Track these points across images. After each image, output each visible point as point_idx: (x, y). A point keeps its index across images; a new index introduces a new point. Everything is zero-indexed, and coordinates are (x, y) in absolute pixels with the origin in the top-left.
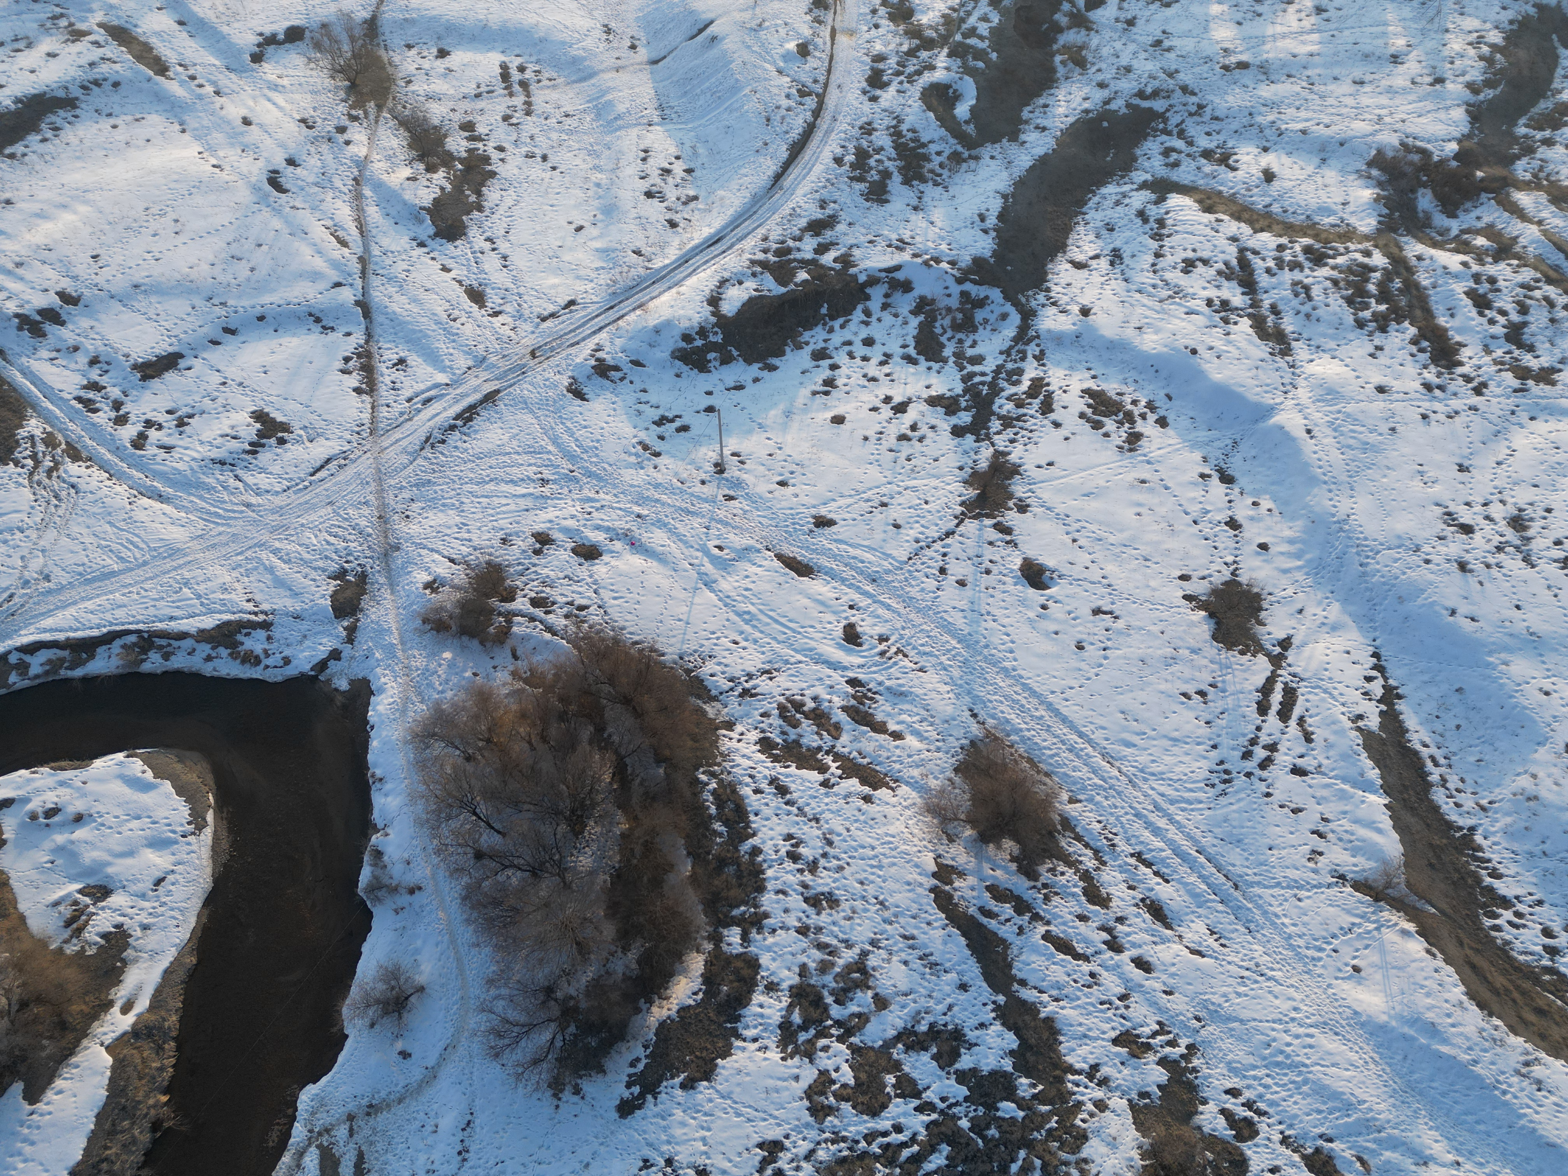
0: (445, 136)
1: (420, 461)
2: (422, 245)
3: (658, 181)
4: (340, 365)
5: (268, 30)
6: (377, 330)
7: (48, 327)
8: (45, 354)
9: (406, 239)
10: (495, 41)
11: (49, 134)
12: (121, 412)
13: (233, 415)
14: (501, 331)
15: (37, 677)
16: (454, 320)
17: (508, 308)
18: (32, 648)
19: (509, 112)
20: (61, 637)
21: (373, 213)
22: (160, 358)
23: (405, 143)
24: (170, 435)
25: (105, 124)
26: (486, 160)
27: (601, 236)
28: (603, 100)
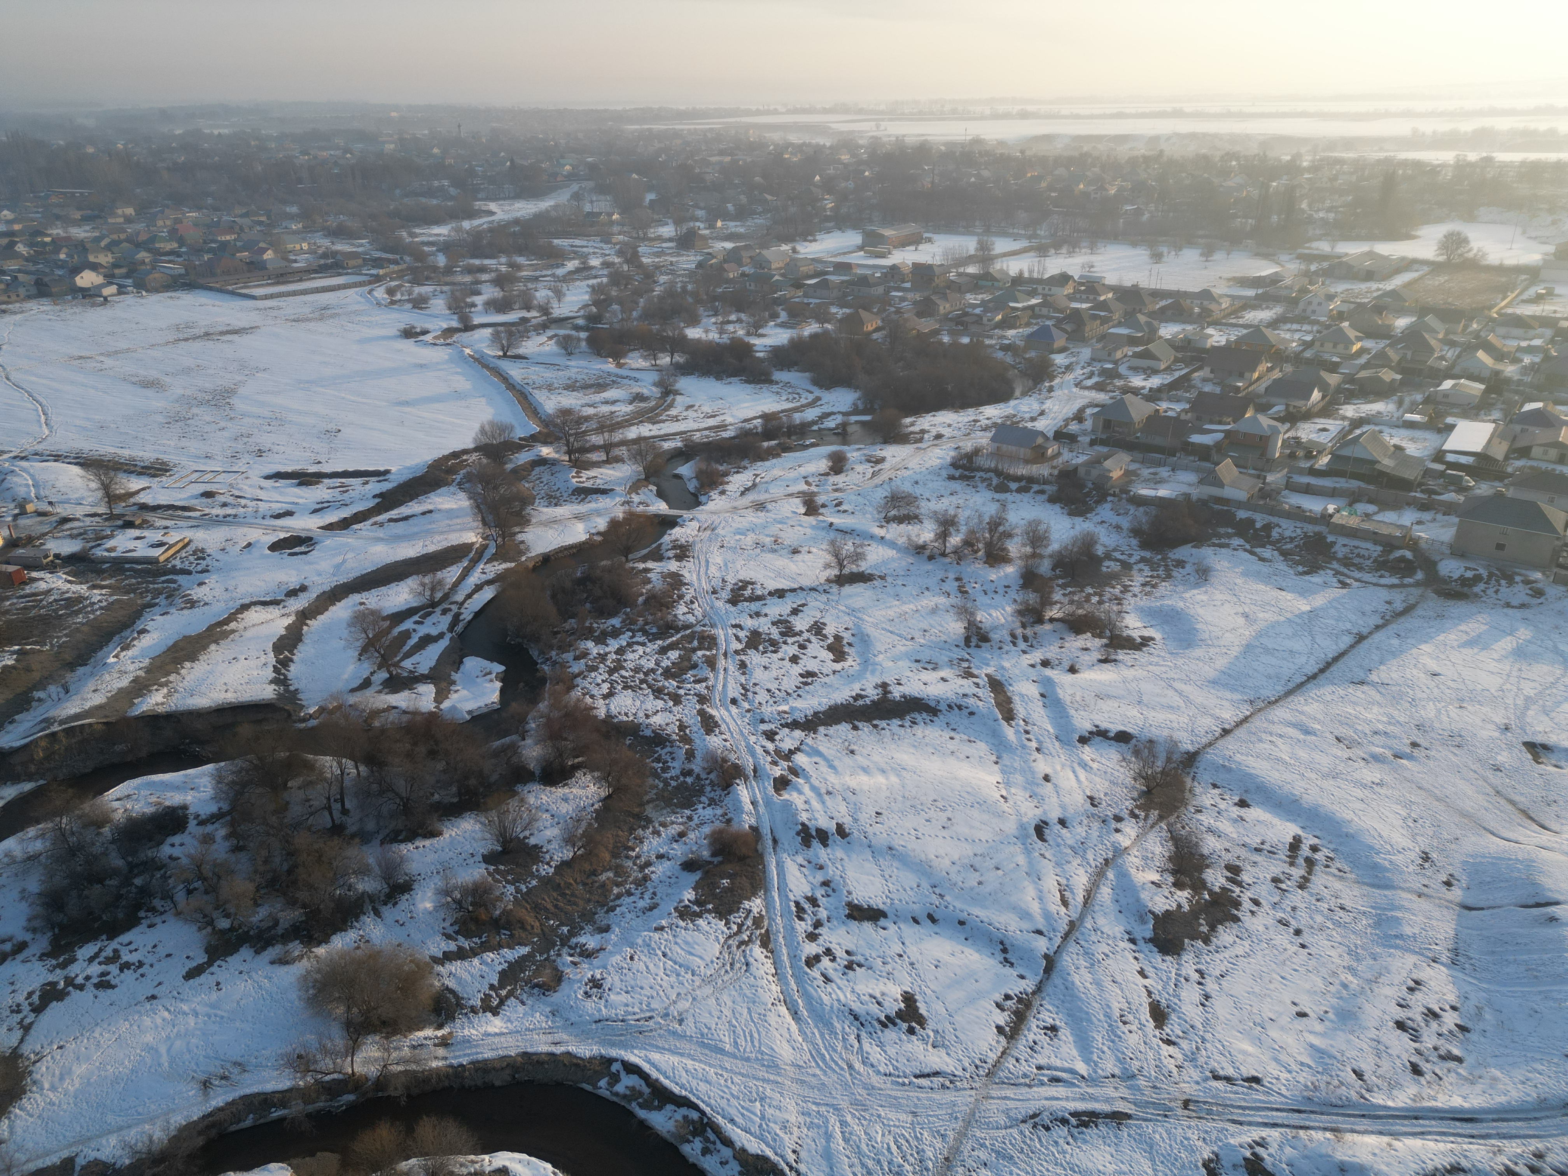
0: (1208, 866)
1: (1014, 1132)
2: (1133, 941)
3: (1419, 1018)
4: (999, 998)
5: (1104, 725)
6: (1049, 989)
7: (816, 844)
8: (800, 859)
9: (1122, 929)
10: (1299, 815)
11: (908, 723)
12: (817, 931)
13: (890, 984)
14: (1165, 1062)
15: (617, 1094)
16: (1125, 1023)
17: (1184, 1044)
18: (632, 1069)
19: (1282, 877)
20: (654, 1074)
21: (1105, 893)
22: (870, 908)
23: (1167, 854)
24: (836, 970)
25: (947, 734)
26: (1237, 904)
27: (1323, 1035)
28: (1390, 914)
